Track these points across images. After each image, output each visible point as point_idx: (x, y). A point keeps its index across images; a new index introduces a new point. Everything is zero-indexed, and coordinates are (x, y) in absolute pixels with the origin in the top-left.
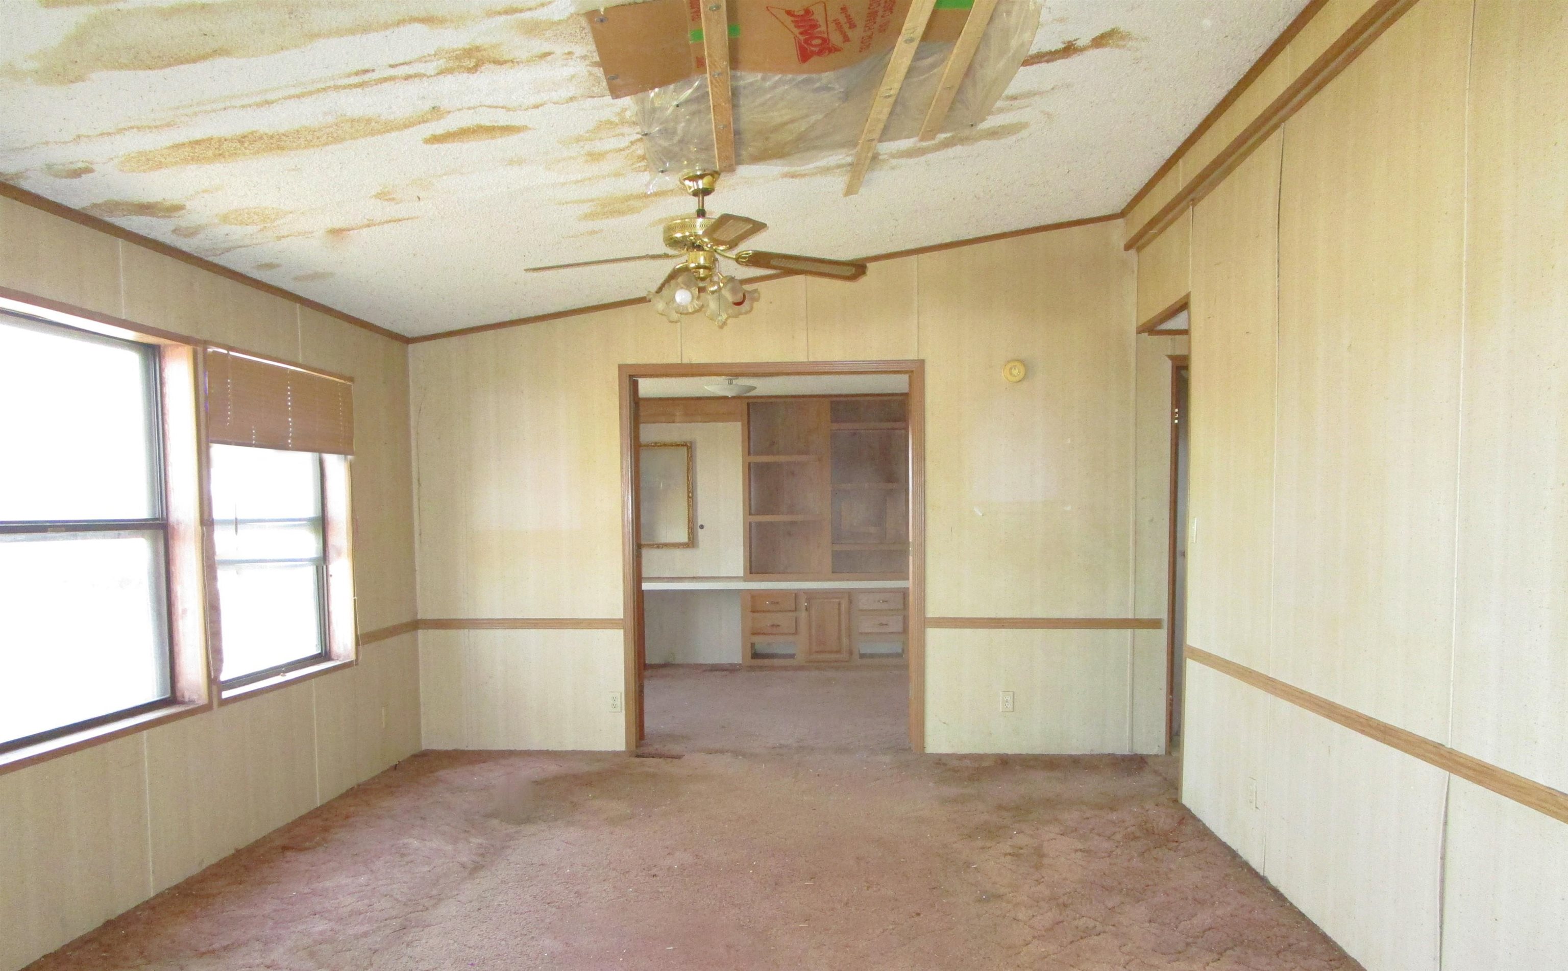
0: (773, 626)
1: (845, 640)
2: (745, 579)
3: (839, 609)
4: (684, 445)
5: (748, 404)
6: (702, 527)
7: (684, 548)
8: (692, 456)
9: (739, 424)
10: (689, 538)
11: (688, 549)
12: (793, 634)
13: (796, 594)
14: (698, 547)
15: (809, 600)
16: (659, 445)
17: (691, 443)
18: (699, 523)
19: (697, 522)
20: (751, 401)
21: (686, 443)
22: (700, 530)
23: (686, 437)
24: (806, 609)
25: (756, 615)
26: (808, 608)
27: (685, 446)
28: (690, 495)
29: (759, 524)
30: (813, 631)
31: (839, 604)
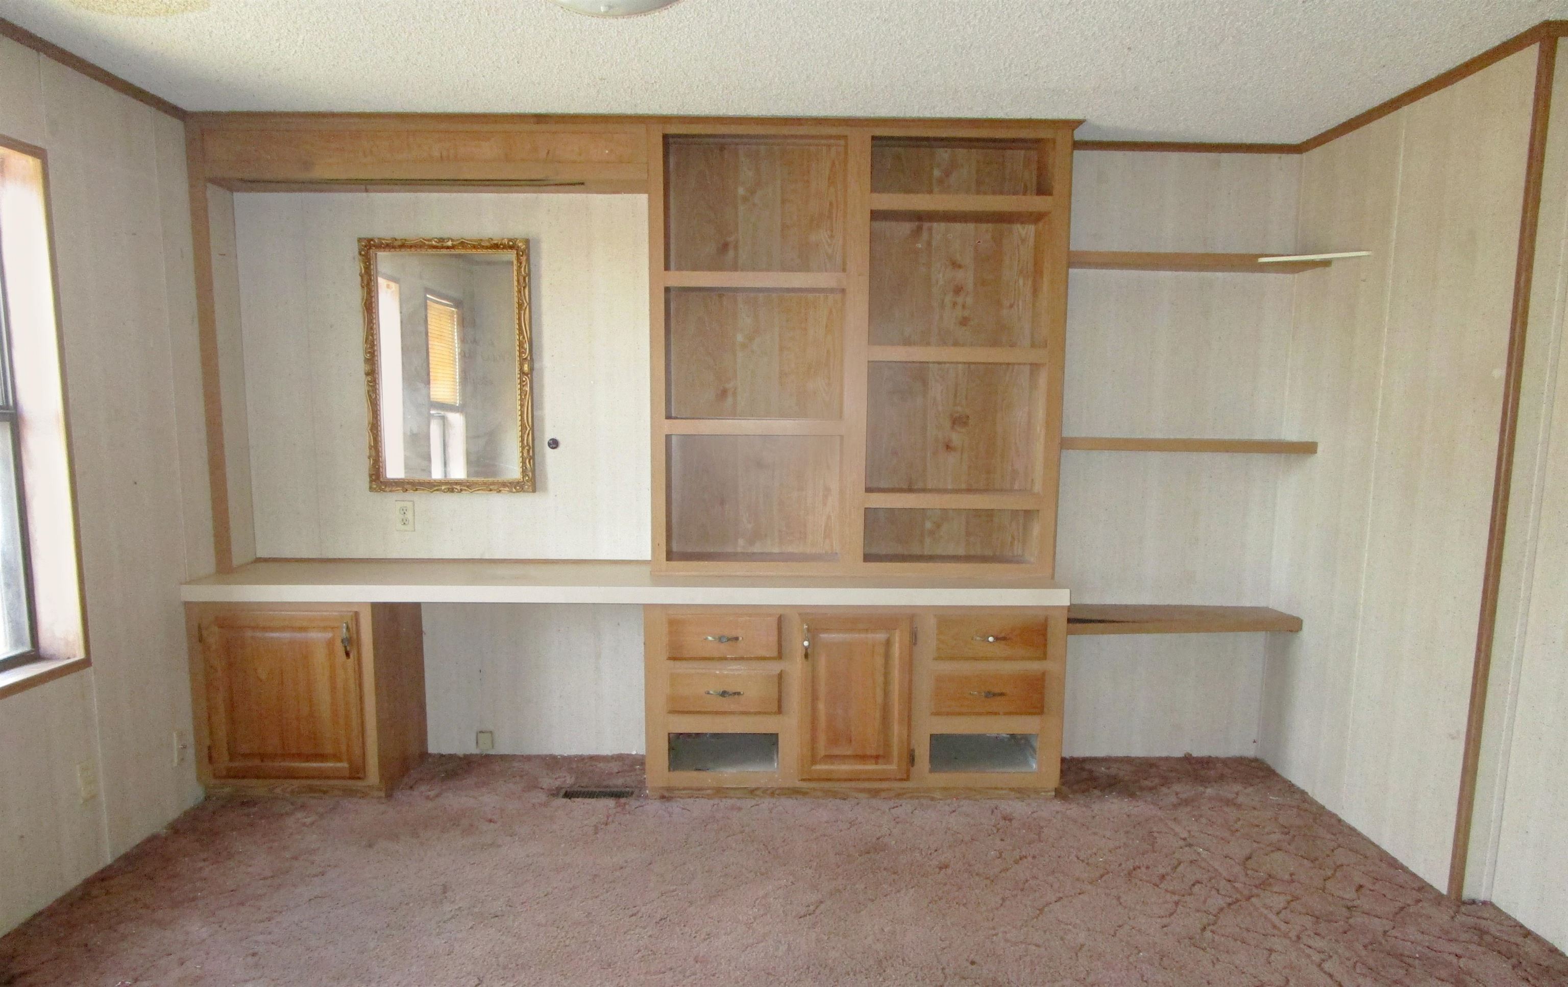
0: (724, 694)
1: (897, 729)
2: (658, 580)
3: (887, 656)
4: (511, 245)
5: (665, 137)
6: (554, 444)
7: (511, 491)
8: (529, 275)
9: (641, 200)
10: (524, 472)
11: (522, 494)
12: (775, 713)
13: (780, 620)
14: (545, 489)
15: (813, 632)
16: (450, 243)
17: (527, 242)
18: (548, 436)
19: (542, 432)
20: (673, 130)
21: (514, 240)
22: (548, 451)
23: (514, 229)
24: (806, 656)
25: (681, 668)
26: (809, 651)
27: (511, 247)
28: (526, 368)
29: (688, 440)
30: (821, 706)
31: (888, 643)
